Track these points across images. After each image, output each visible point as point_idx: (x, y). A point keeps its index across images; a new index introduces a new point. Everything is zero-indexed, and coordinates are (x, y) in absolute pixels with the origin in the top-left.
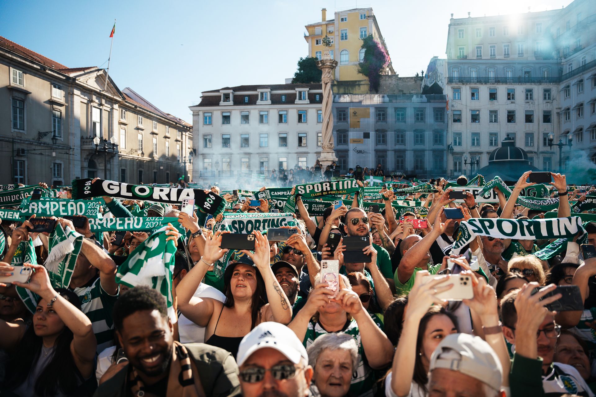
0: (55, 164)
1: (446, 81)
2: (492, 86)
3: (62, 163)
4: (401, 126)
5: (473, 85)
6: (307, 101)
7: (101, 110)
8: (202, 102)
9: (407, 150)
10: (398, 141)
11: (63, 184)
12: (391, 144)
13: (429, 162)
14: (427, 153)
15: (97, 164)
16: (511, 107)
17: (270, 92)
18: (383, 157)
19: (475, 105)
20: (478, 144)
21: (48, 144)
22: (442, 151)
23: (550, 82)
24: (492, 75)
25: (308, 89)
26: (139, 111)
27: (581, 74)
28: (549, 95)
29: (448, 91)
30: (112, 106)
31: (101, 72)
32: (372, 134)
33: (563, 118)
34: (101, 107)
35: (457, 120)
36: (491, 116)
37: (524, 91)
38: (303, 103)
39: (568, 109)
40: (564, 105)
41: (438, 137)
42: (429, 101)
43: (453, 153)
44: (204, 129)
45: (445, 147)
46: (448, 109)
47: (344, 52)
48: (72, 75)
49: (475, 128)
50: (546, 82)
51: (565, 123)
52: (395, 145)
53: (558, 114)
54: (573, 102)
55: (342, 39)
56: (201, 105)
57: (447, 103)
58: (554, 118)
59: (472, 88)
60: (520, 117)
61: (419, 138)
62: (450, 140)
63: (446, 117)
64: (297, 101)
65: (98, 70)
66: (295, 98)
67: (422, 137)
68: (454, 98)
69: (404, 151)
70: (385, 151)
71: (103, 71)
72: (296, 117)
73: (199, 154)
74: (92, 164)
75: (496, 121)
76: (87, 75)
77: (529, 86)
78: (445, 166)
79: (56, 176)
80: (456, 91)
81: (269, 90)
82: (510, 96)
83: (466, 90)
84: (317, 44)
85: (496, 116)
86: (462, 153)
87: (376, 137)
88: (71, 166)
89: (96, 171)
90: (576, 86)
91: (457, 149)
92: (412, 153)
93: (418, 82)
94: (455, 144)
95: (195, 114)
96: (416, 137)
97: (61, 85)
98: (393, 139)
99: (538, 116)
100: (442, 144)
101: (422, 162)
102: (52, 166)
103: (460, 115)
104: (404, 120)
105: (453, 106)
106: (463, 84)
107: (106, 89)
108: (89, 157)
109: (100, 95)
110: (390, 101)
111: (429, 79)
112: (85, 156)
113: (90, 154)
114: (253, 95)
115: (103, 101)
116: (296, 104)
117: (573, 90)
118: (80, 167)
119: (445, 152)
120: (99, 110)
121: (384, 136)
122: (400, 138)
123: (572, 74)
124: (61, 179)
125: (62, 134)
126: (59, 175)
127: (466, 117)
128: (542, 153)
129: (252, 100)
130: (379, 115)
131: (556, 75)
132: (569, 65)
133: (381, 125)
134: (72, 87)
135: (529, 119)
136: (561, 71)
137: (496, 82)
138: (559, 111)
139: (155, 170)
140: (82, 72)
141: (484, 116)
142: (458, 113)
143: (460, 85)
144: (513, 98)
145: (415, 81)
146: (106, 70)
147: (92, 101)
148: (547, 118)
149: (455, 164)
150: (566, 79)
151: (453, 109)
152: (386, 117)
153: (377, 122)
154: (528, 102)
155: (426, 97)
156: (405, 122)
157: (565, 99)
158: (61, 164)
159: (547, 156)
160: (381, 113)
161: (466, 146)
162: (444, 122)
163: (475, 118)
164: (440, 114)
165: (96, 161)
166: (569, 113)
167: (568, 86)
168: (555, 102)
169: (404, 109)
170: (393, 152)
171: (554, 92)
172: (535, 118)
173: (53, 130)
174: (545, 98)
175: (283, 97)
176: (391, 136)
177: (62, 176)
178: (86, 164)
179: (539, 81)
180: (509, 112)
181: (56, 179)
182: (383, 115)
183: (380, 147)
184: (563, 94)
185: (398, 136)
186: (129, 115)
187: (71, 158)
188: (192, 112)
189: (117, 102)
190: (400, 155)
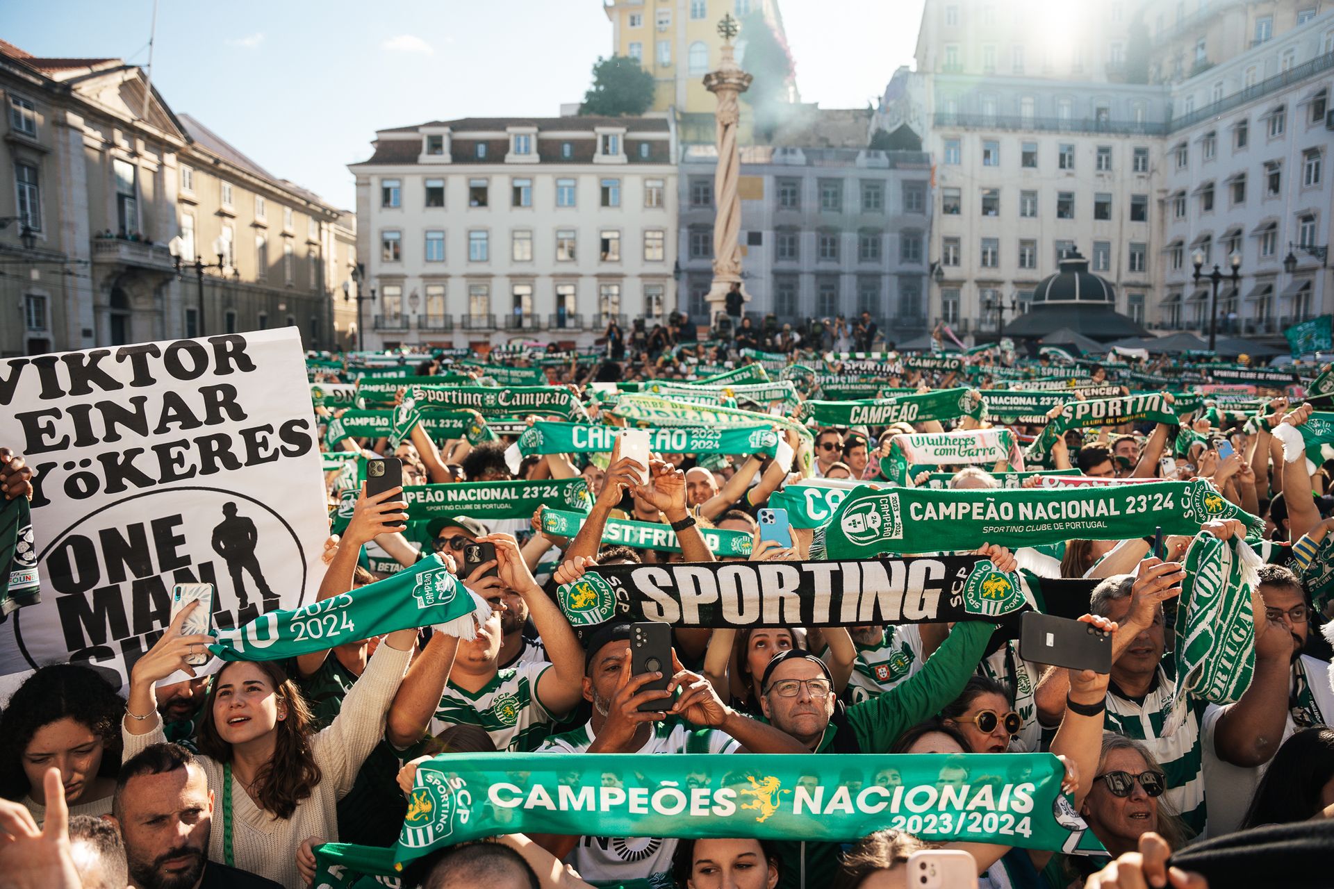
0: (29, 297)
1: (929, 122)
2: (1029, 137)
3: (47, 294)
4: (831, 218)
5: (988, 134)
6: (622, 158)
7: (135, 166)
8: (376, 154)
9: (844, 273)
10: (824, 253)
11: (52, 346)
12: (808, 259)
13: (889, 300)
14: (886, 281)
15: (131, 299)
16: (1067, 185)
17: (537, 135)
18: (790, 287)
19: (990, 177)
20: (995, 263)
21: (10, 249)
22: (919, 276)
23: (1147, 133)
24: (1028, 111)
25: (623, 130)
26: (224, 172)
27: (1212, 119)
28: (1144, 161)
29: (933, 144)
30: (161, 157)
31: (132, 74)
32: (768, 236)
33: (1171, 211)
34: (135, 160)
35: (952, 208)
36: (1024, 203)
37: (1095, 151)
38: (612, 163)
39: (1183, 194)
40: (1175, 185)
41: (912, 245)
42: (893, 166)
43: (942, 282)
44: (383, 219)
45: (925, 268)
46: (933, 184)
47: (698, 47)
48: (60, 76)
49: (990, 226)
50: (1139, 133)
51: (1174, 222)
52: (818, 260)
53: (1162, 203)
54: (1192, 179)
55: (694, 16)
56: (374, 161)
57: (932, 170)
58: (1153, 210)
59: (986, 141)
60: (1084, 206)
61: (870, 246)
62: (935, 252)
63: (929, 201)
64: (599, 157)
65: (125, 68)
66: (594, 150)
67: (876, 243)
68: (947, 160)
69: (837, 275)
70: (795, 274)
71: (136, 70)
72: (597, 195)
73: (370, 277)
74: (119, 299)
75: (1033, 214)
76: (97, 80)
77: (1104, 140)
78: (924, 308)
79: (34, 326)
80: (953, 144)
81: (534, 130)
82: (1066, 160)
83: (972, 145)
84: (633, 24)
85: (1034, 204)
86: (960, 283)
87: (776, 242)
88: (70, 302)
89: (128, 316)
90: (1200, 145)
91: (950, 272)
92: (854, 279)
93: (863, 121)
94: (947, 261)
95: (361, 181)
96: (864, 243)
97: (32, 100)
98: (814, 247)
99: (1121, 207)
100: (920, 261)
101: (875, 300)
102: (23, 303)
103: (958, 198)
104: (837, 206)
105: (943, 178)
106: (967, 130)
107: (146, 116)
108: (112, 282)
109: (131, 131)
110: (809, 163)
111: (888, 116)
112: (101, 278)
113: (114, 273)
114: (496, 141)
115: (140, 145)
116: (598, 164)
117: (1195, 153)
118: (90, 305)
119: (925, 280)
120: (131, 167)
121: (793, 241)
122: (829, 245)
123: (1193, 119)
124: (48, 335)
125: (44, 225)
126: (41, 325)
127: (972, 202)
128: (1127, 285)
129: (497, 153)
130: (784, 193)
131: (1158, 118)
132: (1188, 98)
133: (789, 216)
134: (61, 107)
135: (1102, 211)
136: (1170, 110)
137: (1036, 128)
138: (1162, 196)
139: (263, 313)
140: (85, 71)
141: (1010, 202)
142: (954, 193)
143: (960, 132)
144: (1071, 165)
145: (856, 118)
146: (145, 70)
147: (113, 145)
148: (1138, 212)
149: (946, 305)
150: (1181, 127)
151: (944, 184)
152: (800, 200)
153: (778, 209)
154: (1101, 176)
155: (888, 156)
156: (840, 210)
157: (1177, 172)
158: (43, 298)
159: (1137, 292)
160: (789, 189)
161: (970, 266)
162: (923, 212)
163: (990, 205)
164: (916, 195)
165: (126, 290)
166: (1184, 202)
167: (1184, 145)
168: (1155, 177)
169: (839, 181)
170: (812, 278)
171: (1154, 157)
172: (1115, 211)
173: (18, 214)
174: (1136, 168)
175: (567, 149)
176: (808, 241)
177: (49, 325)
178: (105, 299)
179: (1125, 131)
180: (1061, 195)
181: (33, 335)
182: (793, 193)
183: (785, 265)
184: (1172, 161)
185: (824, 242)
186: (203, 178)
187: (68, 284)
188: (353, 178)
189: (172, 148)
190: (828, 284)
